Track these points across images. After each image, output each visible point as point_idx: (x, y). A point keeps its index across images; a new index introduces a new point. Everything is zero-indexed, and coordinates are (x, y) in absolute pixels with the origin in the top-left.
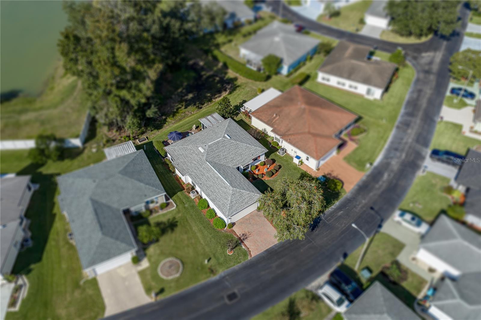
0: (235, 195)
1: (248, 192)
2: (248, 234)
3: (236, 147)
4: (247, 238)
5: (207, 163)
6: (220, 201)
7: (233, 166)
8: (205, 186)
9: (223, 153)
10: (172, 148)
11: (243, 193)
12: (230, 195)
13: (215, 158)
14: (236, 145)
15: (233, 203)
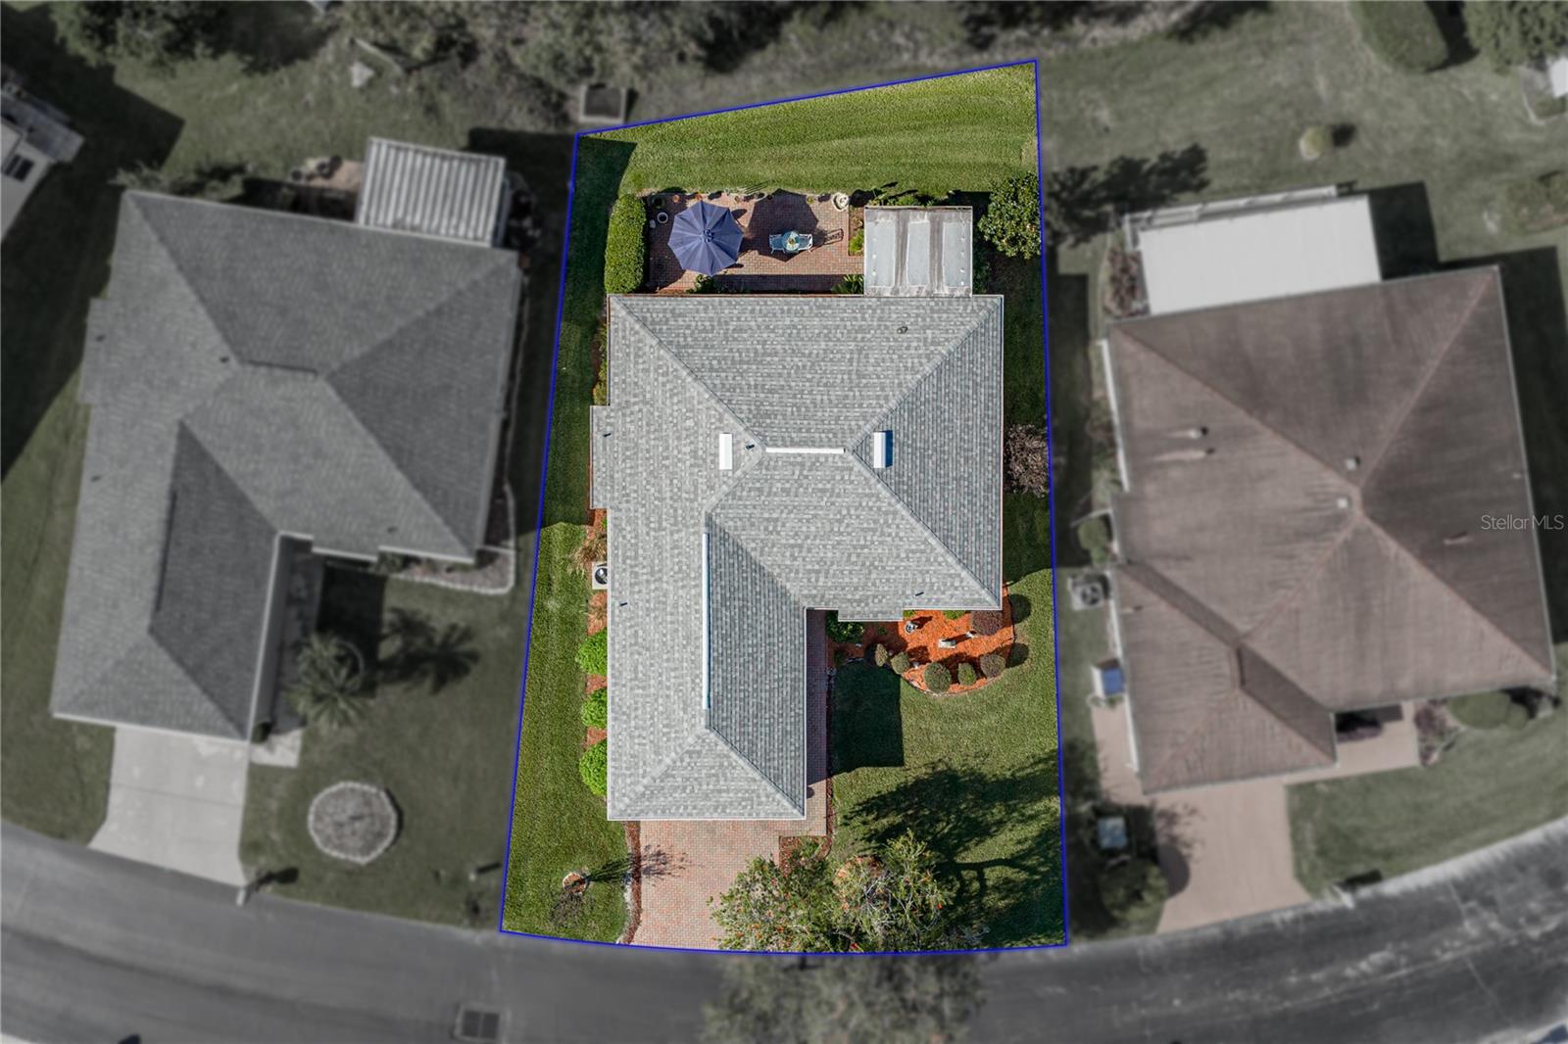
0: (699, 757)
1: (757, 775)
2: (676, 862)
3: (876, 522)
4: (661, 873)
5: (700, 537)
6: (632, 737)
7: (806, 596)
8: (631, 627)
9: (800, 520)
10: (637, 333)
11: (734, 768)
12: (678, 750)
13: (752, 525)
14: (886, 513)
15: (669, 782)
